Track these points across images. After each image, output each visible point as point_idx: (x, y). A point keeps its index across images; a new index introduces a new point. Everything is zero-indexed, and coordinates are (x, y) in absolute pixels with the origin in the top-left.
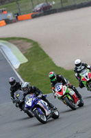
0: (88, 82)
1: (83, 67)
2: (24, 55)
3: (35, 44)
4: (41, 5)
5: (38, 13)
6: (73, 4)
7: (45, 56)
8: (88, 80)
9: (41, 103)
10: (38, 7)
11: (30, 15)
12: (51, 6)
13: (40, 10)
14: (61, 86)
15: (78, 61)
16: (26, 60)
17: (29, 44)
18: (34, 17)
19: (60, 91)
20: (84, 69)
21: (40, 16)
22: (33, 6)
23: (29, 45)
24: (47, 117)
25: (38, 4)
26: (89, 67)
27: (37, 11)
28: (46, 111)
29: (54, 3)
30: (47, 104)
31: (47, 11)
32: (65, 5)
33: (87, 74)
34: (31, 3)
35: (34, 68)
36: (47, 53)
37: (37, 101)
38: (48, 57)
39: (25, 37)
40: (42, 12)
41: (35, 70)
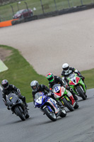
0: (76, 86)
1: (70, 71)
2: (4, 62)
3: (16, 51)
4: (21, 11)
5: (19, 20)
6: (54, 10)
7: (26, 64)
8: (76, 84)
9: (50, 101)
10: (18, 14)
11: (10, 21)
12: (32, 13)
13: (20, 17)
14: (59, 88)
15: (66, 65)
16: (6, 68)
17: (10, 51)
18: (14, 24)
19: (59, 92)
20: (72, 73)
21: (20, 22)
22: (14, 12)
23: (9, 53)
24: (56, 114)
25: (19, 10)
26: (76, 71)
27: (18, 18)
28: (55, 108)
29: (35, 9)
30: (56, 102)
31: (28, 17)
32: (46, 11)
33: (75, 78)
34: (11, 9)
35: (15, 76)
36: (28, 61)
37: (47, 99)
38: (29, 64)
39: (4, 44)
40: (23, 18)
41: (15, 78)
